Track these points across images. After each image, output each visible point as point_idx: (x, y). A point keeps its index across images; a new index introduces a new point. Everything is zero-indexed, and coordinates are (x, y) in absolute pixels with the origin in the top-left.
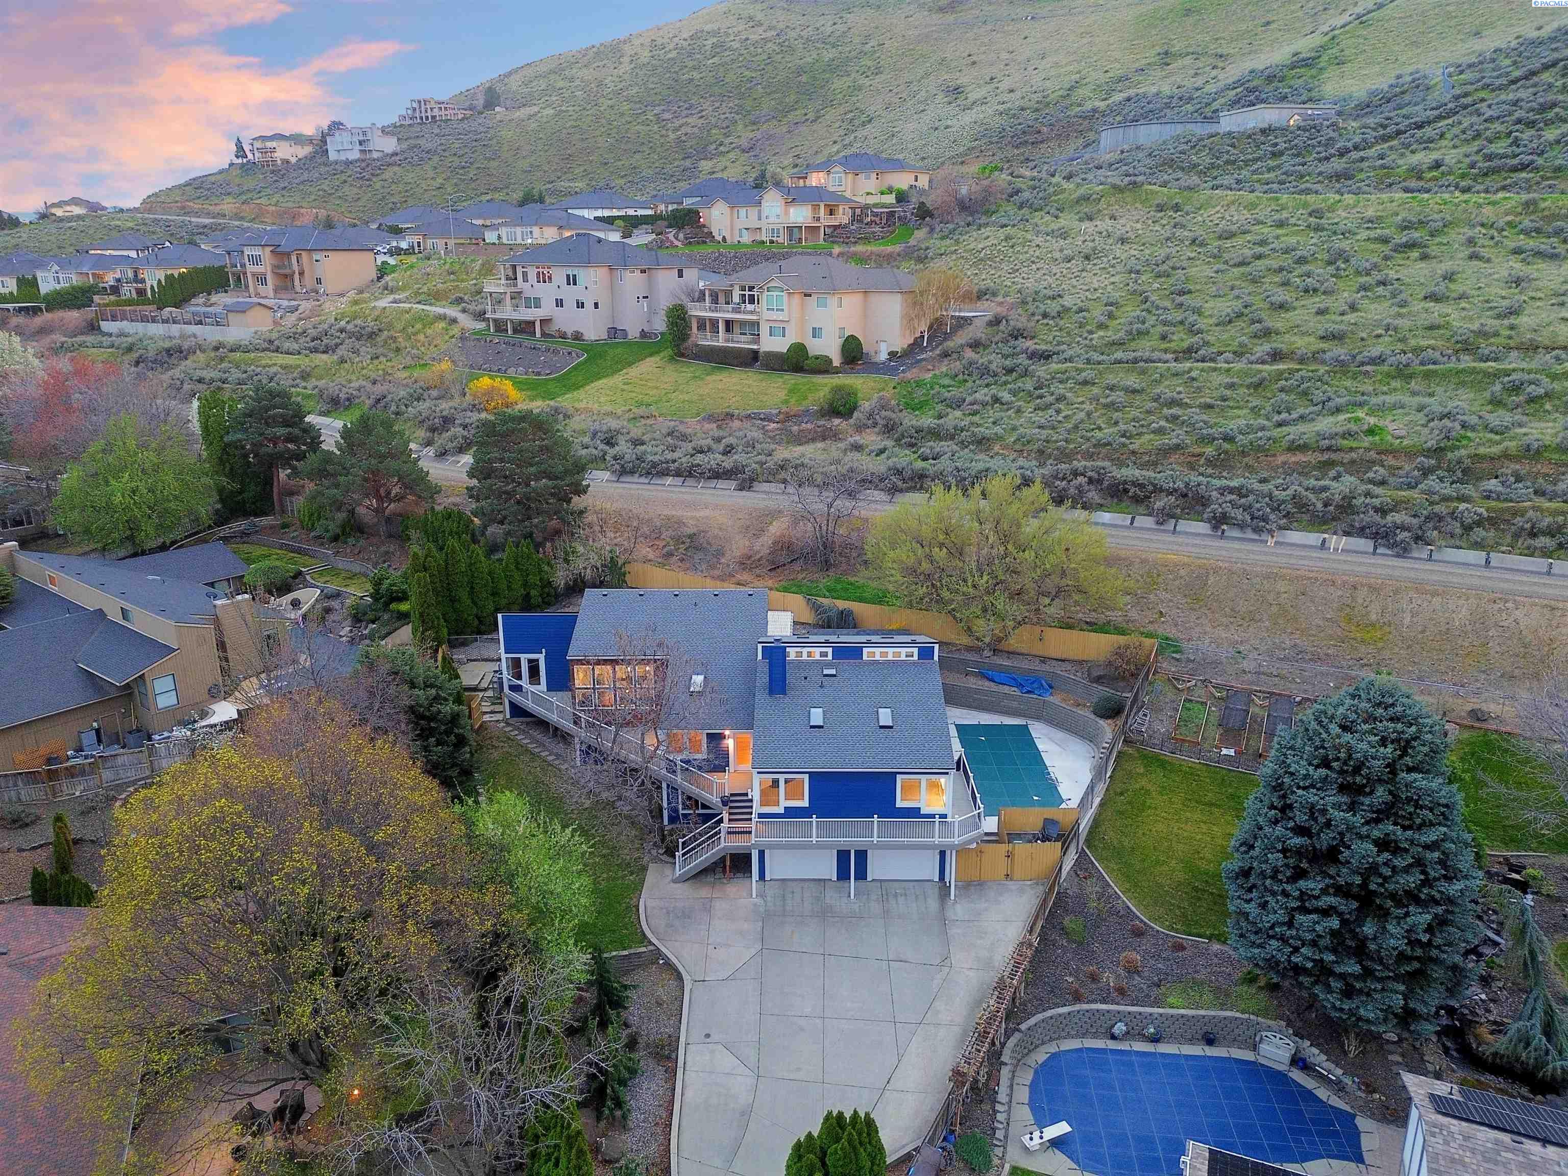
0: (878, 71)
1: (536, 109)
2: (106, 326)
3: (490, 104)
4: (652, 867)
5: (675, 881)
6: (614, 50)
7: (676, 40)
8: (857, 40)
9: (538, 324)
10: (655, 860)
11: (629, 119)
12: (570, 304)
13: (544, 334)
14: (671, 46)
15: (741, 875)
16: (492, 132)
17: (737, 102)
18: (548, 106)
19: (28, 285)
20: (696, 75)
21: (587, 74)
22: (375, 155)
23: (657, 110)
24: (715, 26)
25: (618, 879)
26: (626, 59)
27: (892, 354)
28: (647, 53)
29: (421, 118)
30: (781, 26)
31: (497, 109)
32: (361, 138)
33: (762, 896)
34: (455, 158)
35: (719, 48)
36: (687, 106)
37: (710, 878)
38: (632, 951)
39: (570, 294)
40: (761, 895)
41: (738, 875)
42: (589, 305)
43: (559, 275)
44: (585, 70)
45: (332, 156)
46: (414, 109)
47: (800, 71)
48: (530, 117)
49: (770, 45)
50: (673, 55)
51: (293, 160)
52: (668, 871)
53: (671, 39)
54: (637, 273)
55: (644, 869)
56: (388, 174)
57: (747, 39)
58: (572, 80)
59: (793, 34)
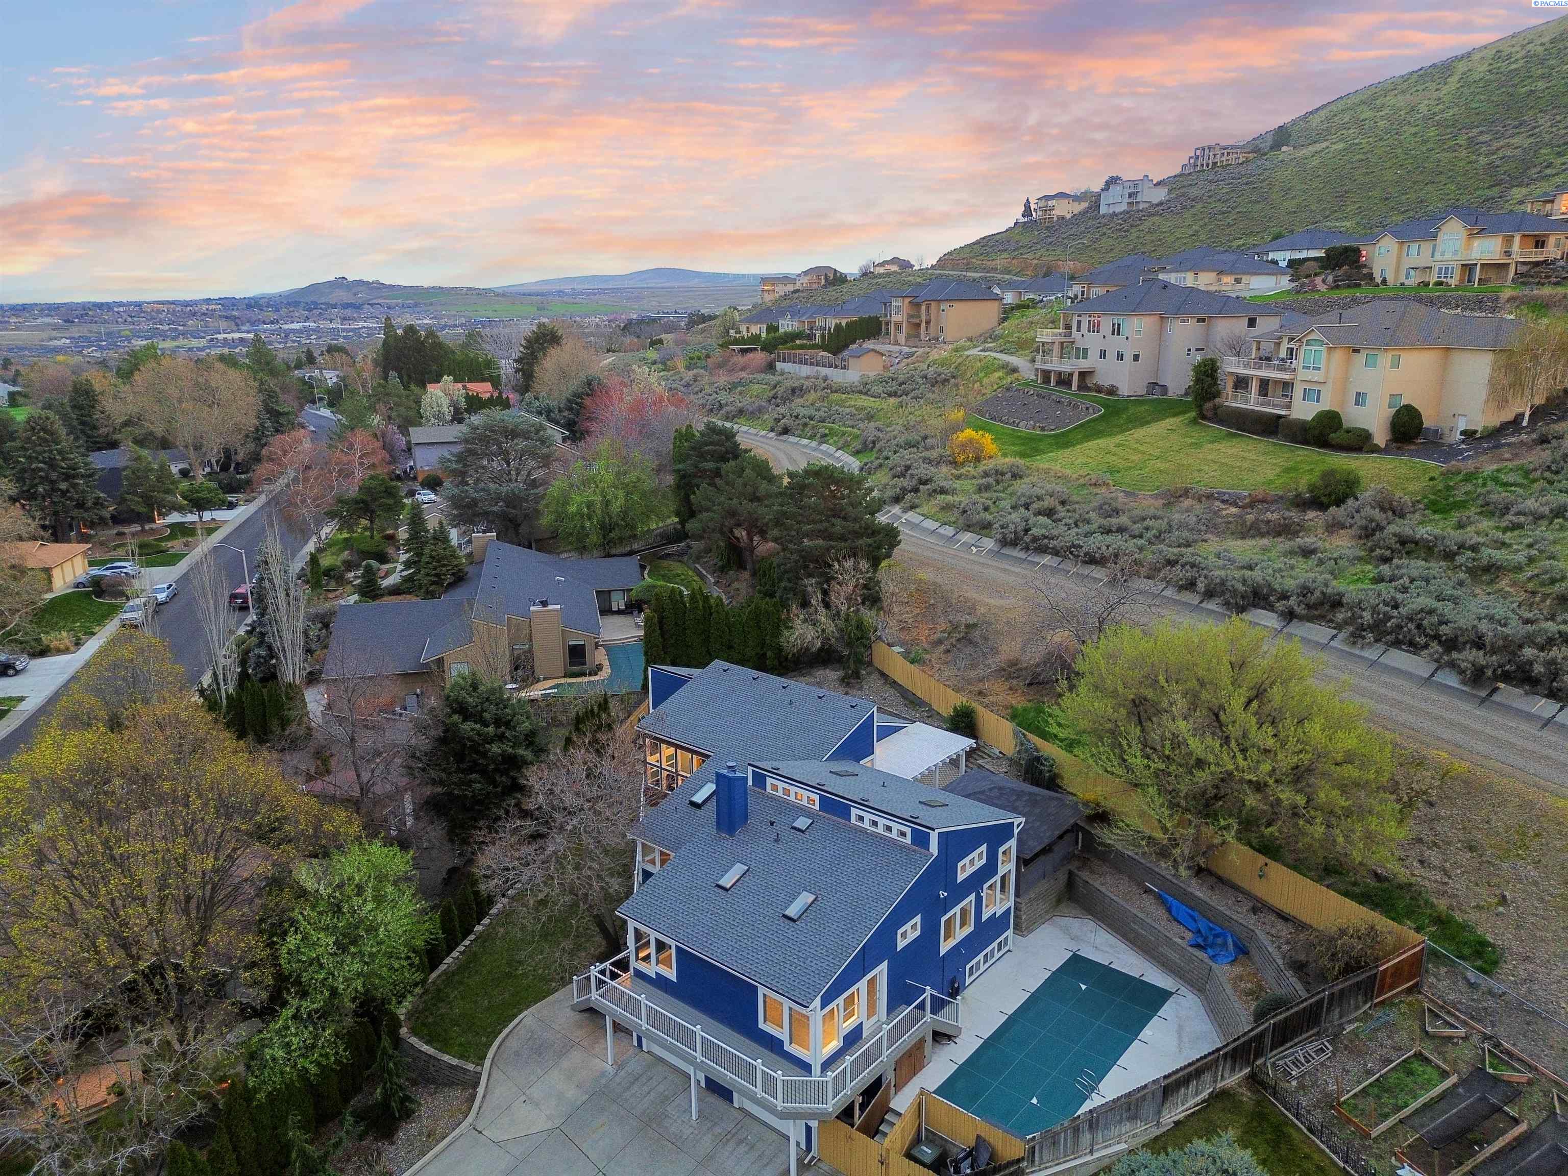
1: (1324, 145)
2: (779, 365)
3: (1276, 146)
5: (573, 1007)
6: (1445, 69)
9: (1075, 378)
11: (1432, 146)
12: (1111, 355)
13: (1080, 388)
14: (1521, 54)
16: (1267, 173)
18: (1342, 140)
19: (772, 329)
20: (1540, 85)
21: (1403, 100)
22: (1141, 206)
23: (1473, 133)
26: (1455, 78)
27: (1469, 434)
28: (1485, 67)
29: (1201, 166)
31: (1284, 149)
32: (1132, 190)
34: (1218, 204)
36: (1517, 123)
39: (1115, 344)
42: (1128, 357)
43: (1106, 324)
44: (1400, 97)
45: (1103, 210)
46: (1197, 158)
48: (1315, 154)
51: (1069, 216)
54: (1192, 322)
56: (1147, 224)
58: (1380, 109)
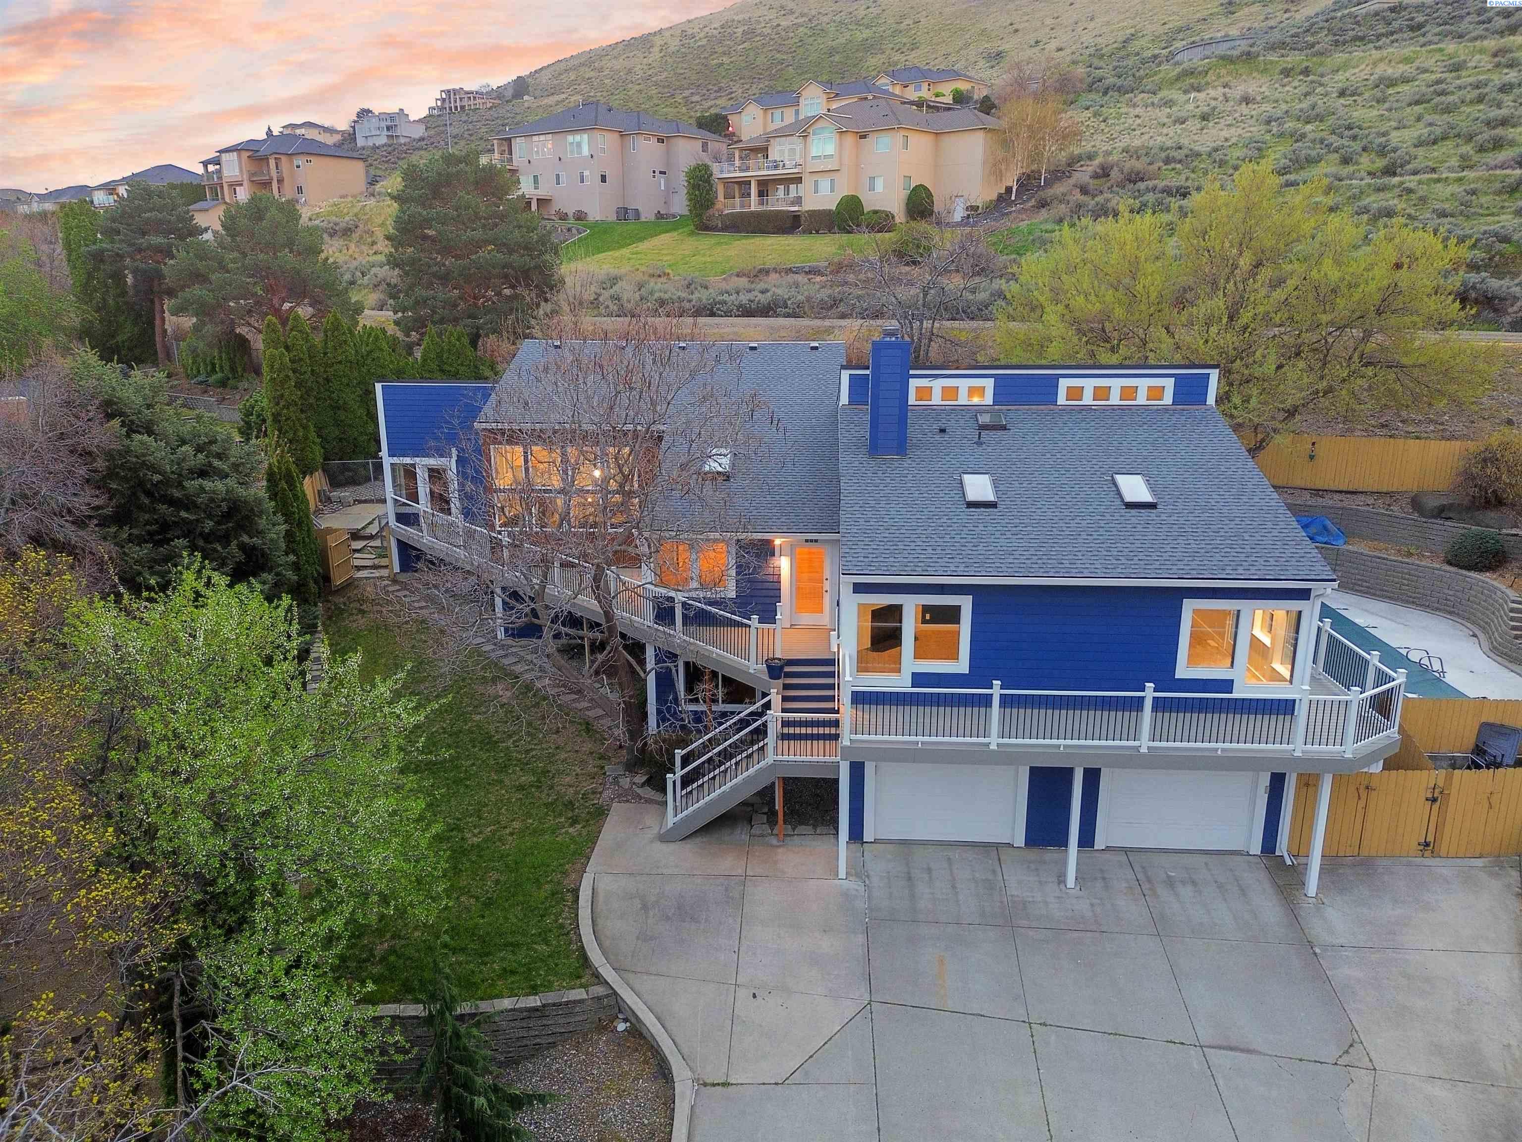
0: (914, 47)
1: (563, 96)
3: (519, 95)
4: (617, 808)
5: (665, 838)
6: (644, 42)
7: (707, 29)
8: (891, 21)
9: (534, 205)
10: (625, 796)
11: (656, 102)
12: (572, 179)
14: (702, 35)
15: (808, 829)
17: (767, 83)
18: (578, 93)
20: (726, 60)
21: (618, 64)
22: (402, 140)
23: (687, 93)
24: (746, 16)
25: (543, 832)
27: (972, 210)
28: (677, 42)
29: (451, 108)
30: (813, 12)
31: (526, 98)
32: (389, 123)
33: (858, 875)
35: (750, 34)
36: (716, 88)
37: (741, 834)
38: (551, 997)
39: (575, 165)
40: (857, 871)
41: (801, 829)
44: (614, 62)
45: (360, 142)
46: (444, 101)
47: (832, 52)
48: (558, 103)
49: (801, 29)
50: (704, 42)
52: (650, 819)
53: (701, 29)
54: (653, 143)
55: (601, 813)
57: (779, 25)
58: (601, 70)
59: (826, 19)
